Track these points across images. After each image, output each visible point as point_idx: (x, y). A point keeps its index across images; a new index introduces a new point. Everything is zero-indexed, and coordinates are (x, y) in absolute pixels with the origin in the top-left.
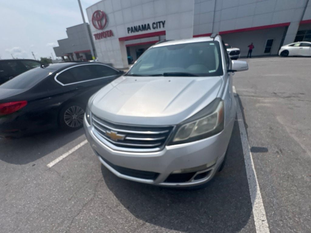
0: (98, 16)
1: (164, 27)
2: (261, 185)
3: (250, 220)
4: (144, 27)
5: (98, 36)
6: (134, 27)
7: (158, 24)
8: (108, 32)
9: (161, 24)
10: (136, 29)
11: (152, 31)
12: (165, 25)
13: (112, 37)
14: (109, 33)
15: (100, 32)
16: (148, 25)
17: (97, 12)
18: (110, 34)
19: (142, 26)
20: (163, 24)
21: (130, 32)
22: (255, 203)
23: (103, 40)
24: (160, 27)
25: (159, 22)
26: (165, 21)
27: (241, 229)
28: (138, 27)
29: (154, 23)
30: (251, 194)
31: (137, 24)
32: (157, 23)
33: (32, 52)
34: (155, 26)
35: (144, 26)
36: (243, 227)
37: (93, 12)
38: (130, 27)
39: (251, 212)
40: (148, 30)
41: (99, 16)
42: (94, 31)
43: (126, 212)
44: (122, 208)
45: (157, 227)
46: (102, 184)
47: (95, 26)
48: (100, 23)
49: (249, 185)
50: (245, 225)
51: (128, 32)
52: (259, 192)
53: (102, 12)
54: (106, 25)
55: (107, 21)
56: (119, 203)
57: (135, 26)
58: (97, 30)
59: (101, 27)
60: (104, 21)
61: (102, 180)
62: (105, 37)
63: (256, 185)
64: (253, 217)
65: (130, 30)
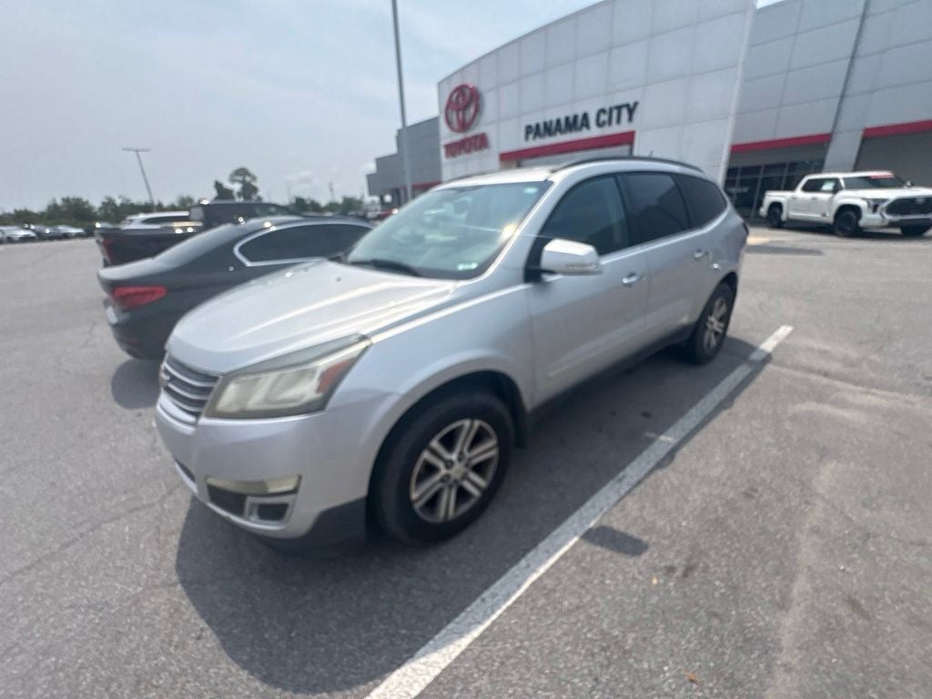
0: (461, 99)
1: (630, 119)
2: (495, 629)
3: (363, 687)
4: (572, 124)
5: (453, 149)
6: (545, 124)
7: (615, 113)
8: (476, 137)
9: (625, 112)
10: (548, 129)
11: (594, 132)
12: (636, 115)
13: (485, 152)
14: (479, 140)
15: (458, 137)
16: (585, 116)
17: (461, 90)
18: (481, 142)
19: (567, 119)
20: (631, 110)
21: (531, 136)
22: (423, 660)
23: (462, 157)
24: (619, 121)
25: (619, 108)
26: (636, 104)
27: (321, 692)
28: (554, 124)
29: (603, 111)
30: (437, 637)
31: (553, 115)
32: (611, 110)
33: (331, 184)
34: (604, 117)
35: (571, 119)
36: (328, 692)
37: (451, 90)
38: (533, 123)
39: (386, 672)
40: (580, 129)
41: (463, 100)
42: (447, 135)
45: (186, 602)
47: (449, 123)
48: (461, 116)
49: (463, 615)
50: (339, 689)
51: (527, 138)
52: (465, 642)
53: (471, 89)
54: (476, 121)
55: (478, 110)
57: (548, 119)
58: (454, 133)
59: (464, 126)
60: (472, 110)
62: (468, 151)
63: (480, 623)
64: (376, 686)
65: (533, 131)
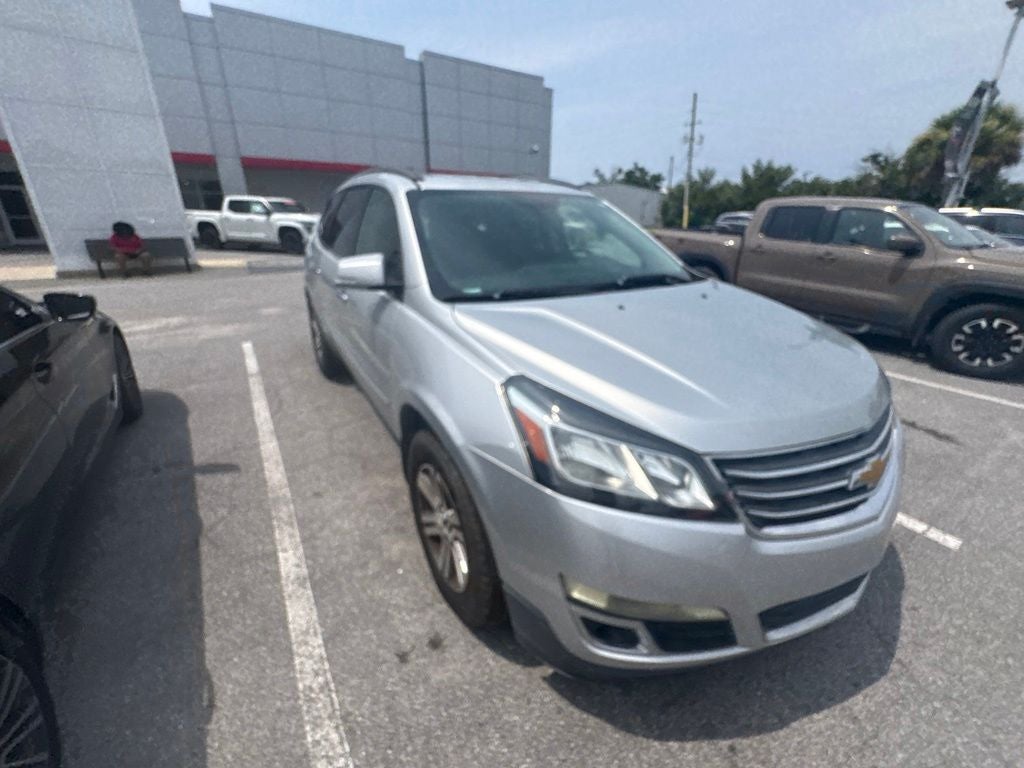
43: (872, 696)
44: (859, 703)
46: (750, 754)
56: (843, 709)
61: (732, 749)
